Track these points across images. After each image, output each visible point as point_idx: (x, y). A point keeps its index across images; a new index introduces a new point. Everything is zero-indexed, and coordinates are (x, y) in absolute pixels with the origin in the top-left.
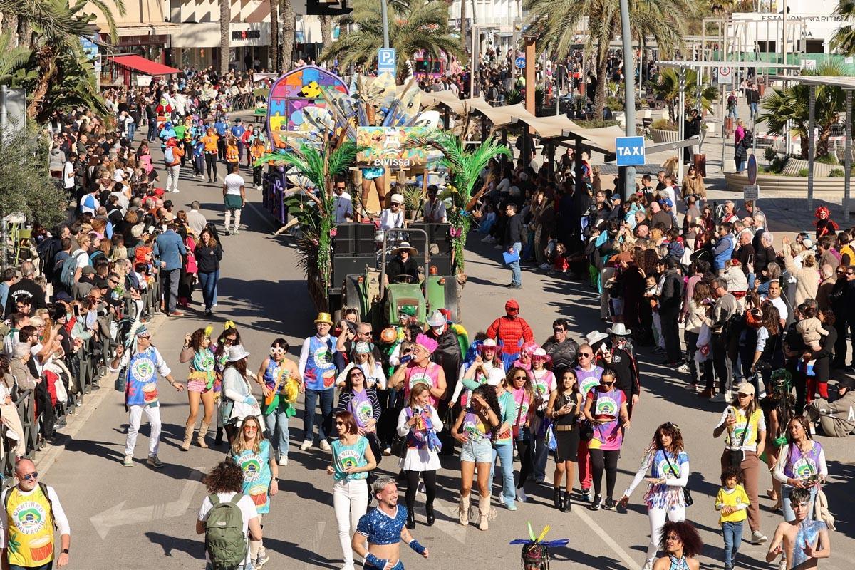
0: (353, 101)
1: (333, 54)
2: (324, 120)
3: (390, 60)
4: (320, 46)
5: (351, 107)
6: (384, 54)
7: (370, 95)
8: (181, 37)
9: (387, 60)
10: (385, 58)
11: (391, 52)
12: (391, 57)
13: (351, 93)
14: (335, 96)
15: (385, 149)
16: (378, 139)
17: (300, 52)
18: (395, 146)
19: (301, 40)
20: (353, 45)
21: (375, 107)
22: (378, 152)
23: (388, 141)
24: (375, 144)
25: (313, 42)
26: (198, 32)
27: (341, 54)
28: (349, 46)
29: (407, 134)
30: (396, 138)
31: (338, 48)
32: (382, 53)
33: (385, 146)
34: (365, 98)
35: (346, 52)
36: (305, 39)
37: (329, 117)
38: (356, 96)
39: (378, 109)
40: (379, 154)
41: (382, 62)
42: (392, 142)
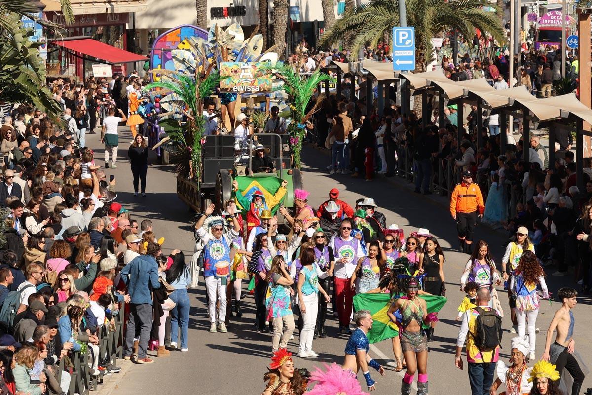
0: (211, 45)
1: (337, 34)
2: (189, 61)
3: (409, 41)
4: (321, 24)
5: (209, 50)
6: (401, 33)
7: (224, 40)
8: (146, 15)
9: (404, 41)
10: (401, 38)
11: (409, 32)
12: (409, 38)
13: (210, 39)
14: (196, 41)
15: (241, 79)
16: (236, 71)
17: (296, 33)
18: (248, 76)
19: (296, 18)
20: (361, 24)
21: (229, 49)
22: (236, 81)
23: (243, 73)
24: (234, 75)
25: (312, 19)
26: (166, 9)
27: (347, 35)
28: (357, 25)
29: (257, 67)
30: (249, 71)
31: (343, 27)
32: (398, 32)
33: (241, 77)
34: (221, 43)
35: (352, 32)
36: (301, 16)
37: (192, 58)
38: (213, 42)
39: (230, 51)
40: (237, 82)
41: (398, 43)
42: (245, 74)
